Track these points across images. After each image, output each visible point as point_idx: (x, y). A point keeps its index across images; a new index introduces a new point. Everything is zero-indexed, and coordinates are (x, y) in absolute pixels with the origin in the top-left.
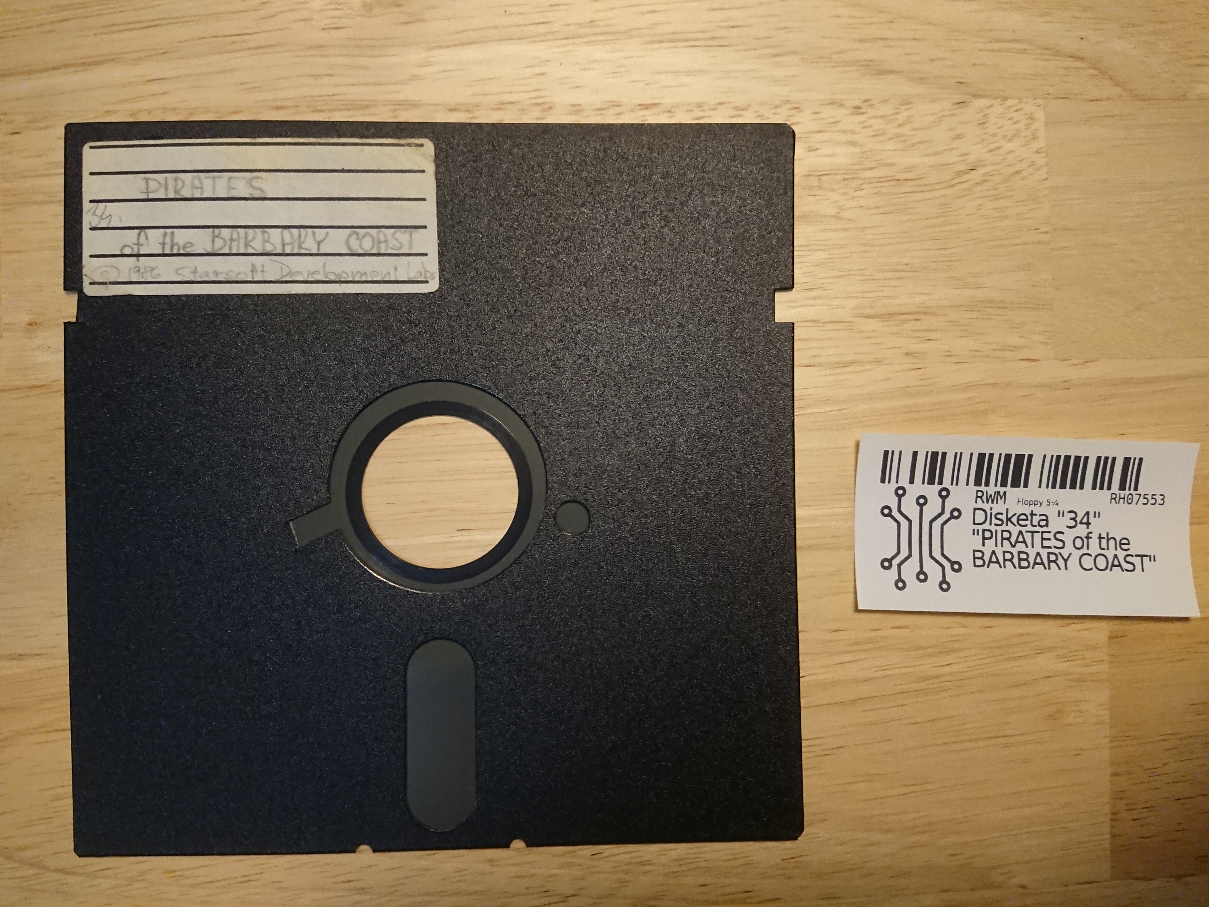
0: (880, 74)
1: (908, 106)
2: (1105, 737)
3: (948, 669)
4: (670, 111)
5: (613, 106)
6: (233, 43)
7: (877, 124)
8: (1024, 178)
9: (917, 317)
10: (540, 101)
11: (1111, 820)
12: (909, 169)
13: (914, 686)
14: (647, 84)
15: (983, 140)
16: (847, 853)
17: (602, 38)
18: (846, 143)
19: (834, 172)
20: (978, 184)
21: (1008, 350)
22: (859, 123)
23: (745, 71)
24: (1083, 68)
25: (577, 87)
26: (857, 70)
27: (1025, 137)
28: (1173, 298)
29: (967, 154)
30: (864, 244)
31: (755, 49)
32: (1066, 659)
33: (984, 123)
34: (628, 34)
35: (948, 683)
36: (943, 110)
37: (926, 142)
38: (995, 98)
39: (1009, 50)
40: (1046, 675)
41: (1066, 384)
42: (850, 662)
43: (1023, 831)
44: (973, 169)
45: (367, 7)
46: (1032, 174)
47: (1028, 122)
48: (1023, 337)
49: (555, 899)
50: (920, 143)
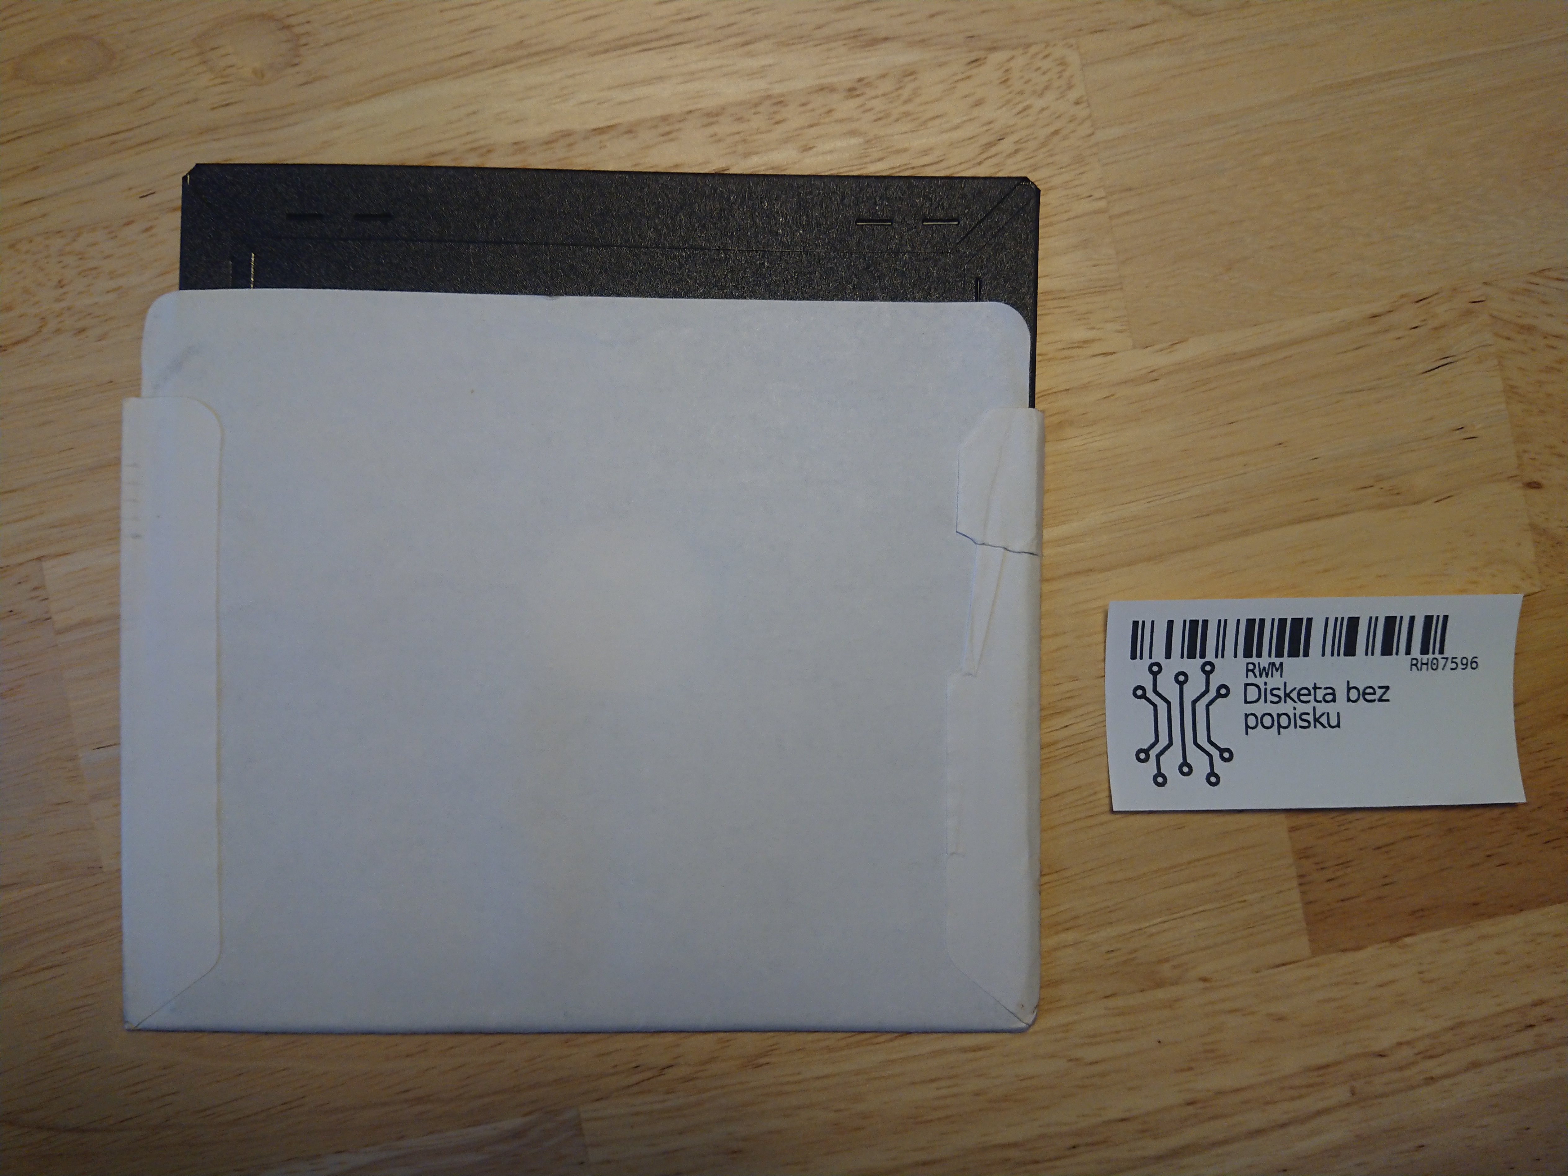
0: (872, 45)
1: (913, 77)
3: (1066, 733)
4: (630, 131)
5: (563, 136)
6: (113, 143)
7: (879, 105)
8: (1065, 138)
10: (474, 145)
11: (1300, 885)
12: (926, 152)
14: (599, 104)
15: (1008, 102)
17: (536, 59)
18: (845, 134)
20: (1009, 155)
21: (1077, 347)
22: (858, 107)
23: (710, 69)
25: (517, 121)
26: (844, 45)
27: (1059, 87)
28: (1271, 247)
29: (992, 122)
31: (719, 41)
33: (1005, 81)
34: (564, 50)
35: (1068, 749)
36: (955, 74)
37: (939, 116)
38: (1015, 48)
41: (1152, 376)
43: (1190, 912)
44: (1002, 139)
45: (259, 74)
46: (1074, 131)
47: (1061, 68)
48: (1093, 328)
49: (649, 1074)
50: (933, 118)
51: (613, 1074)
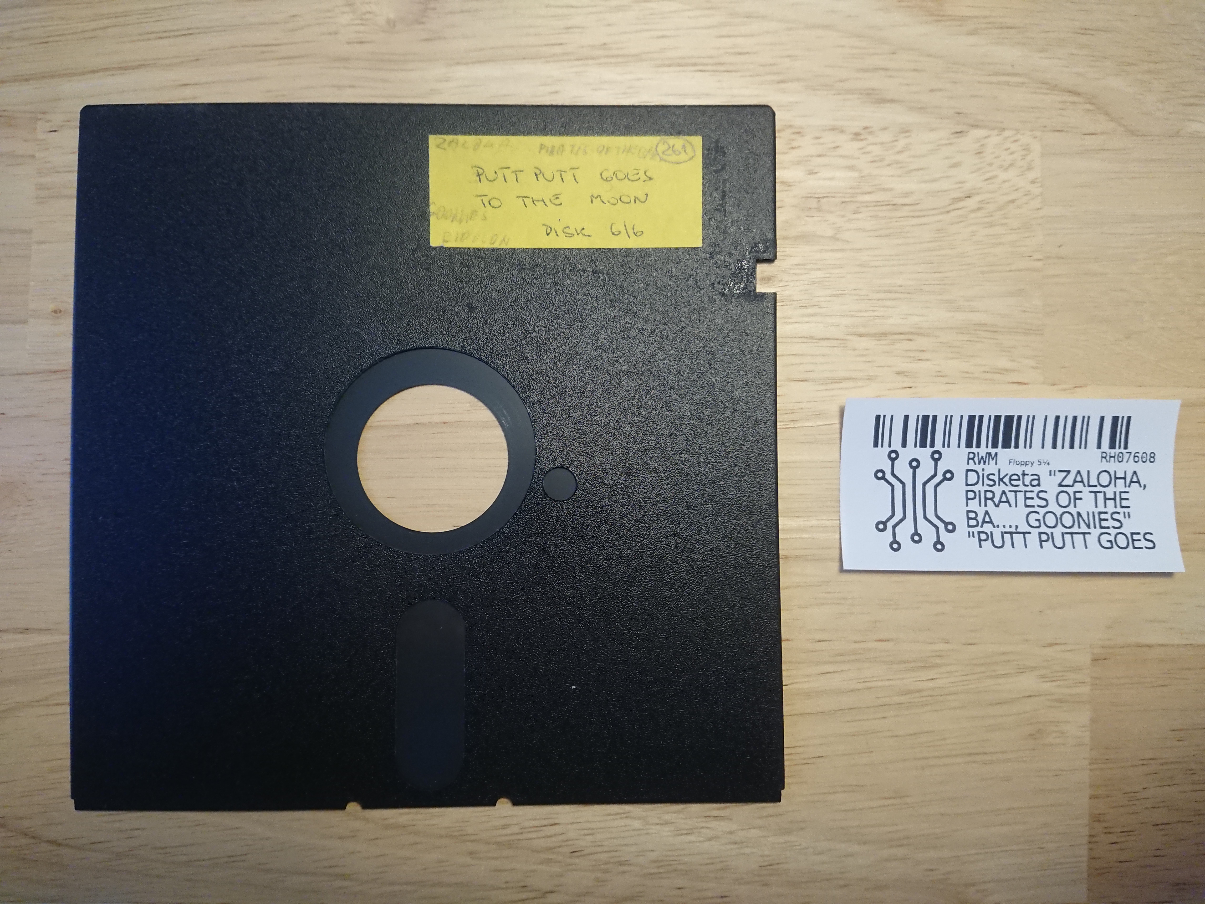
0: (881, 103)
1: (907, 134)
2: (1086, 759)
3: (930, 684)
6: (263, 52)
7: (876, 150)
8: (1019, 207)
9: (911, 337)
11: (1090, 842)
12: (907, 195)
13: (896, 699)
15: (980, 169)
16: (823, 863)
17: (613, 60)
18: (845, 167)
19: (832, 195)
20: (973, 211)
21: (998, 373)
22: (859, 149)
24: (1080, 103)
26: (858, 99)
27: (1020, 167)
28: (1163, 328)
29: (964, 182)
30: (858, 265)
31: (760, 76)
32: (1047, 680)
33: (980, 153)
34: (638, 58)
35: (930, 698)
36: (941, 139)
37: (922, 169)
38: (992, 129)
39: (1007, 83)
40: (1028, 694)
42: (833, 672)
43: (999, 849)
44: (969, 197)
45: (391, 24)
46: (1026, 203)
47: (1024, 153)
48: (1013, 361)
49: (532, 895)
50: (918, 170)
51: (503, 889)
